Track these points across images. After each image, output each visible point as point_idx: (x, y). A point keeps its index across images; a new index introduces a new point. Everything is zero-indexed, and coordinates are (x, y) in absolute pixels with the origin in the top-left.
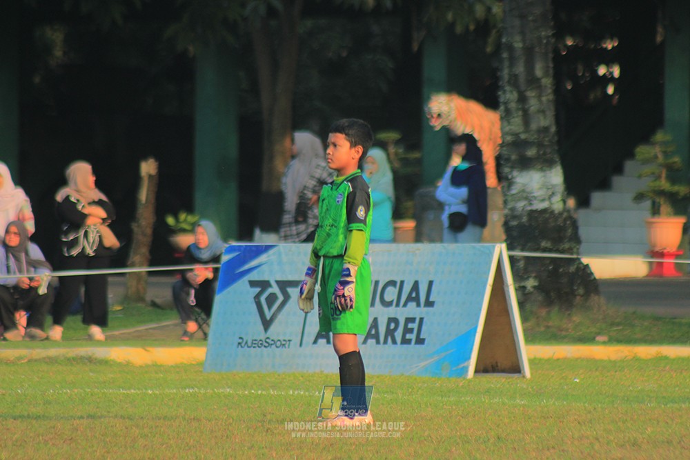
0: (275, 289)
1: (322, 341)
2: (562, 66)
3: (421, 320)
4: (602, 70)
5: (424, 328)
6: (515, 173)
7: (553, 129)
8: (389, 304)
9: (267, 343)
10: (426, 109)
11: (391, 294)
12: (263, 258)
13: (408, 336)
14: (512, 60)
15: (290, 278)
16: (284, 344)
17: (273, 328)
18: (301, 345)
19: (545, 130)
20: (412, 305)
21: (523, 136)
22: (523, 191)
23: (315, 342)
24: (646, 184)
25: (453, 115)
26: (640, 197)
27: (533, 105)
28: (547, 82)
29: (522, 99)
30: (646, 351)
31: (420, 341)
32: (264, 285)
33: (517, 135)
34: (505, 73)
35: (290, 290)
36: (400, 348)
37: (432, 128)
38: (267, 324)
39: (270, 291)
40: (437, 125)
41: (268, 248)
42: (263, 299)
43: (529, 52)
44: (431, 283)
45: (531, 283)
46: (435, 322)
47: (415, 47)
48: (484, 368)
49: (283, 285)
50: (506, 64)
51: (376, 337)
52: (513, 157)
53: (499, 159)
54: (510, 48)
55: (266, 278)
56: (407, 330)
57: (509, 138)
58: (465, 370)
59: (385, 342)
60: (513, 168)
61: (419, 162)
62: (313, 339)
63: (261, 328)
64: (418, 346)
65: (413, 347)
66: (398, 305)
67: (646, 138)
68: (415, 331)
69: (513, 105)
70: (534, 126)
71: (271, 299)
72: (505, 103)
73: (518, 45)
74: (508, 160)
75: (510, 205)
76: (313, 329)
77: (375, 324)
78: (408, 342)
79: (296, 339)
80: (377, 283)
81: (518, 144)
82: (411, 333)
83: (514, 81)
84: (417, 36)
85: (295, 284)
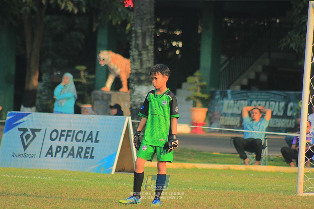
0: (29, 132)
1: (49, 156)
2: (157, 41)
3: (93, 148)
4: (174, 44)
5: (94, 152)
6: (136, 86)
8: (79, 141)
9: (25, 156)
10: (98, 57)
11: (80, 136)
12: (25, 119)
13: (87, 155)
14: (136, 37)
15: (36, 128)
16: (32, 156)
17: (28, 149)
18: (40, 157)
20: (89, 141)
21: (140, 71)
22: (139, 94)
23: (46, 156)
24: (191, 93)
25: (110, 60)
26: (188, 99)
27: (145, 57)
28: (151, 48)
29: (140, 55)
30: (188, 165)
31: (92, 157)
32: (25, 130)
33: (137, 70)
34: (133, 43)
35: (36, 133)
36: (83, 160)
37: (100, 65)
38: (25, 147)
39: (27, 133)
40: (102, 64)
41: (27, 114)
42: (24, 136)
43: (144, 35)
44: (98, 132)
46: (99, 149)
47: (94, 30)
48: (118, 170)
49: (33, 131)
50: (134, 39)
51: (73, 155)
52: (135, 79)
53: (129, 81)
54: (136, 32)
55: (26, 127)
56: (86, 152)
57: (134, 71)
58: (111, 170)
59: (77, 157)
60: (135, 84)
61: (94, 79)
62: (45, 155)
63: (23, 149)
64: (91, 159)
65: (89, 160)
66: (83, 141)
67: (192, 74)
68: (90, 153)
69: (136, 57)
70: (145, 66)
71: (28, 137)
72: (133, 56)
73: (139, 31)
74: (133, 80)
75: (133, 100)
76: (45, 150)
77: (73, 149)
78: (87, 157)
79: (38, 155)
80: (74, 131)
81: (138, 74)
82: (88, 154)
83: (137, 46)
84: (96, 25)
85: (39, 130)
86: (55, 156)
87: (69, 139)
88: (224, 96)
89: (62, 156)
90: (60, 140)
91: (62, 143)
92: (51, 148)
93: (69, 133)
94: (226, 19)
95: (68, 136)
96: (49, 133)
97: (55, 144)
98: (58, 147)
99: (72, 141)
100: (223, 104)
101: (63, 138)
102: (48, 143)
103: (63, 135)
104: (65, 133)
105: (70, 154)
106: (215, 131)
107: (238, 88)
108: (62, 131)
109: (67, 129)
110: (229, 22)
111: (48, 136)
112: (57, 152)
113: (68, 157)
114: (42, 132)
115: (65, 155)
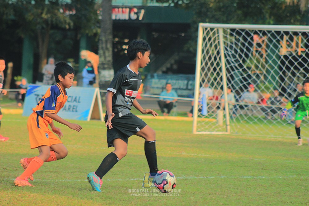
0: (41, 97)
2: (115, 45)
3: (77, 106)
4: (124, 47)
7: (112, 61)
11: (70, 99)
14: (102, 43)
19: (109, 61)
20: (75, 102)
21: (104, 62)
22: (104, 76)
25: (87, 56)
27: (107, 54)
28: (111, 49)
29: (104, 53)
31: (76, 111)
32: (38, 95)
34: (100, 46)
36: (71, 113)
37: (81, 59)
40: (83, 58)
41: (39, 86)
42: (38, 99)
43: (106, 41)
44: (80, 97)
46: (80, 107)
48: (93, 118)
52: (102, 67)
53: (98, 68)
54: (102, 40)
55: (39, 94)
56: (73, 108)
57: (101, 63)
58: (86, 119)
59: (68, 111)
60: (101, 70)
61: (78, 67)
65: (74, 113)
66: (71, 102)
68: (75, 109)
69: (102, 54)
70: (107, 60)
72: (100, 54)
74: (100, 68)
75: (100, 79)
77: (66, 106)
78: (74, 111)
81: (103, 64)
83: (102, 48)
84: (79, 36)
88: (152, 77)
94: (154, 33)
100: (151, 82)
105: (64, 109)
106: (147, 97)
107: (160, 73)
110: (155, 35)
113: (63, 111)
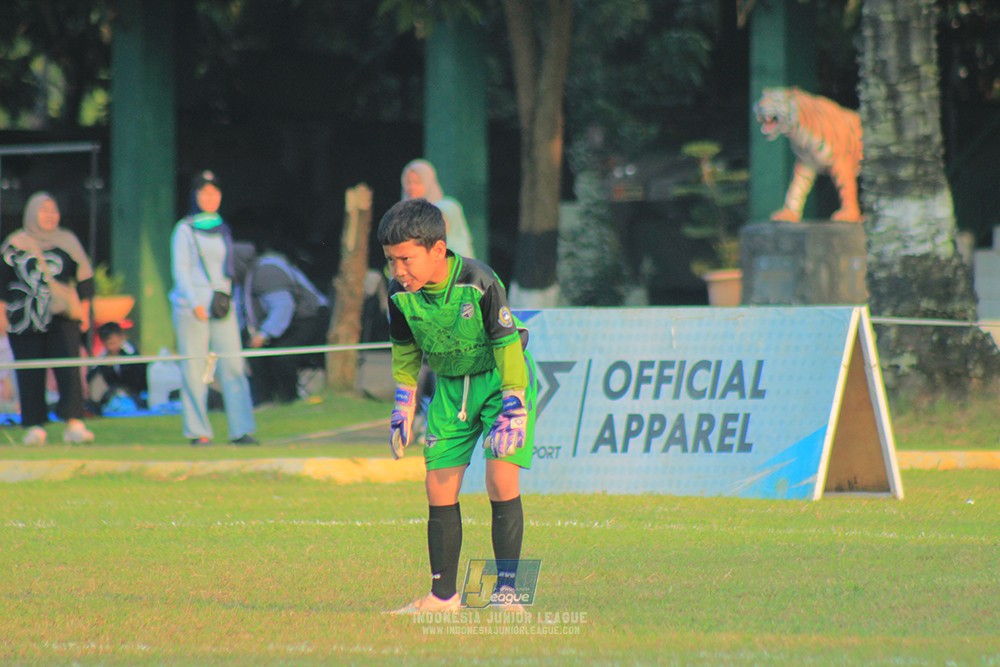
0: (537, 374)
1: (605, 449)
2: (951, 45)
3: (747, 417)
5: (751, 428)
6: (883, 202)
7: (938, 138)
8: (701, 395)
11: (703, 380)
13: (728, 441)
14: (878, 39)
15: (558, 358)
16: (549, 453)
18: (574, 454)
20: (733, 395)
21: (894, 149)
22: (895, 228)
23: (595, 450)
25: (795, 117)
27: (909, 104)
28: (930, 71)
29: (893, 96)
31: (745, 447)
33: (885, 147)
34: (868, 59)
35: (558, 376)
36: (716, 458)
40: (771, 132)
41: (527, 315)
43: (903, 28)
44: (760, 364)
45: (906, 361)
46: (766, 421)
47: (741, 20)
48: (835, 486)
49: (549, 368)
50: (870, 45)
51: (683, 441)
52: (881, 179)
53: (862, 183)
54: (875, 22)
56: (727, 432)
57: (874, 153)
58: (811, 487)
59: (695, 449)
60: (879, 195)
61: (746, 186)
62: (591, 445)
64: (742, 455)
65: (735, 457)
66: (713, 395)
68: (738, 434)
69: (879, 105)
70: (910, 135)
72: (868, 102)
73: (887, 17)
74: (872, 183)
75: (876, 249)
76: (592, 430)
77: (681, 422)
78: (729, 448)
79: (568, 447)
80: (683, 364)
81: (888, 161)
82: (733, 436)
83: (881, 69)
84: (745, 4)
85: (566, 366)
86: (625, 449)
87: (667, 389)
89: (647, 449)
90: (637, 395)
91: (646, 406)
92: (609, 423)
93: (667, 372)
95: (663, 379)
96: (599, 373)
97: (622, 408)
98: (632, 418)
99: (677, 395)
101: (648, 389)
102: (600, 407)
103: (648, 380)
104: (652, 372)
105: (671, 440)
108: (645, 365)
109: (658, 358)
111: (597, 385)
112: (630, 434)
113: (666, 449)
114: (579, 371)
115: (658, 443)
